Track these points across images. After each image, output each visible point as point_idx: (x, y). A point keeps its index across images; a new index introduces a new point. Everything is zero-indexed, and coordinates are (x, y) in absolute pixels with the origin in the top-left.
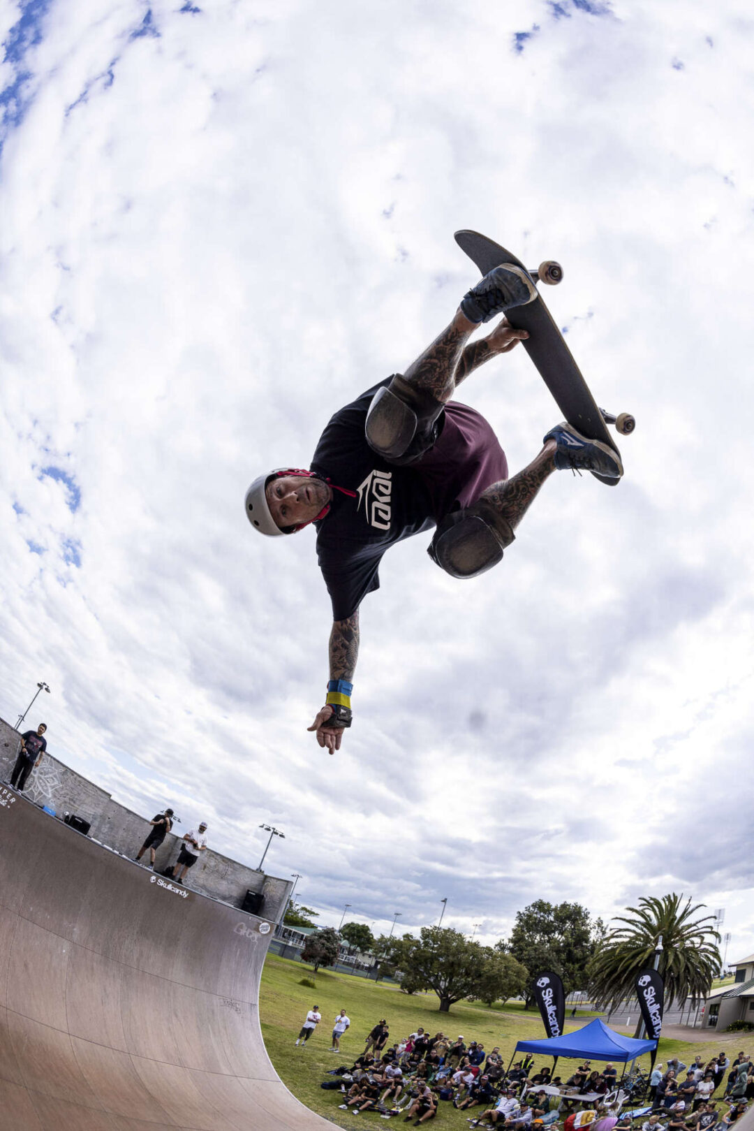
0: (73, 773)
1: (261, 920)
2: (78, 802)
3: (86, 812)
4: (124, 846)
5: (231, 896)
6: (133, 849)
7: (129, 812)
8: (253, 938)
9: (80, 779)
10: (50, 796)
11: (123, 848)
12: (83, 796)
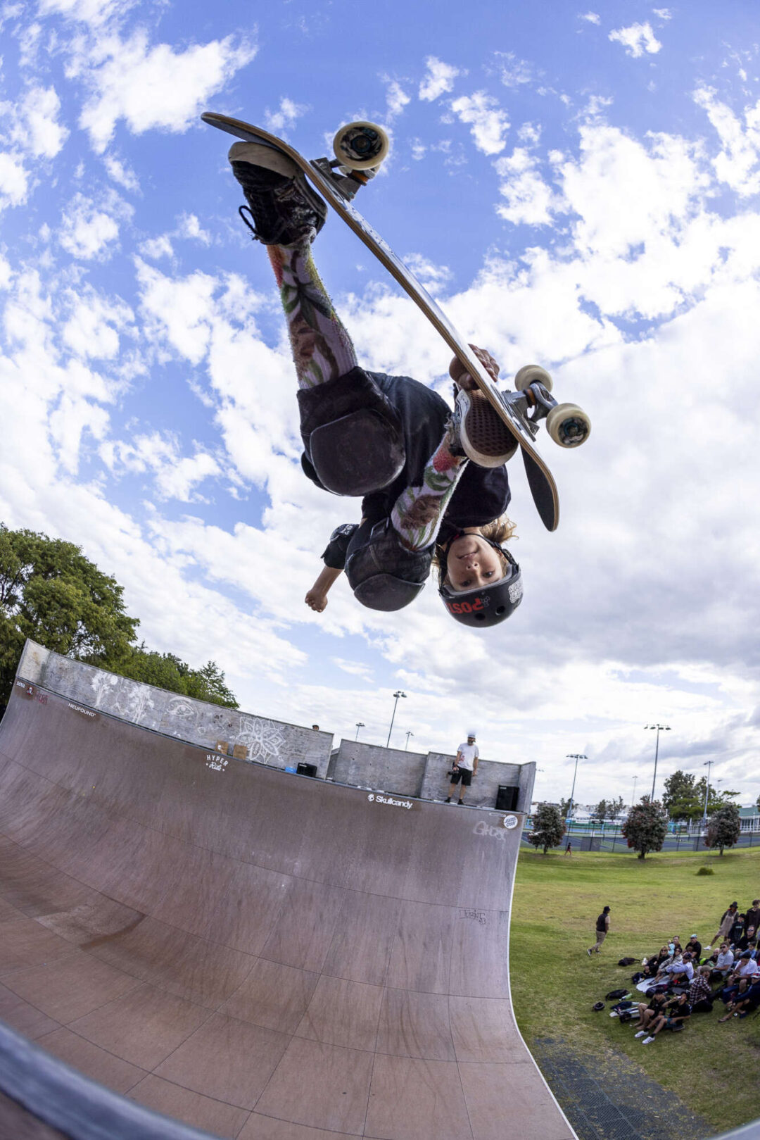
0: (293, 726)
1: (504, 813)
2: (304, 751)
3: (313, 757)
4: (374, 781)
5: (485, 798)
6: (384, 781)
7: (371, 747)
8: (499, 836)
9: (299, 730)
10: (277, 753)
11: (374, 783)
12: (307, 744)
